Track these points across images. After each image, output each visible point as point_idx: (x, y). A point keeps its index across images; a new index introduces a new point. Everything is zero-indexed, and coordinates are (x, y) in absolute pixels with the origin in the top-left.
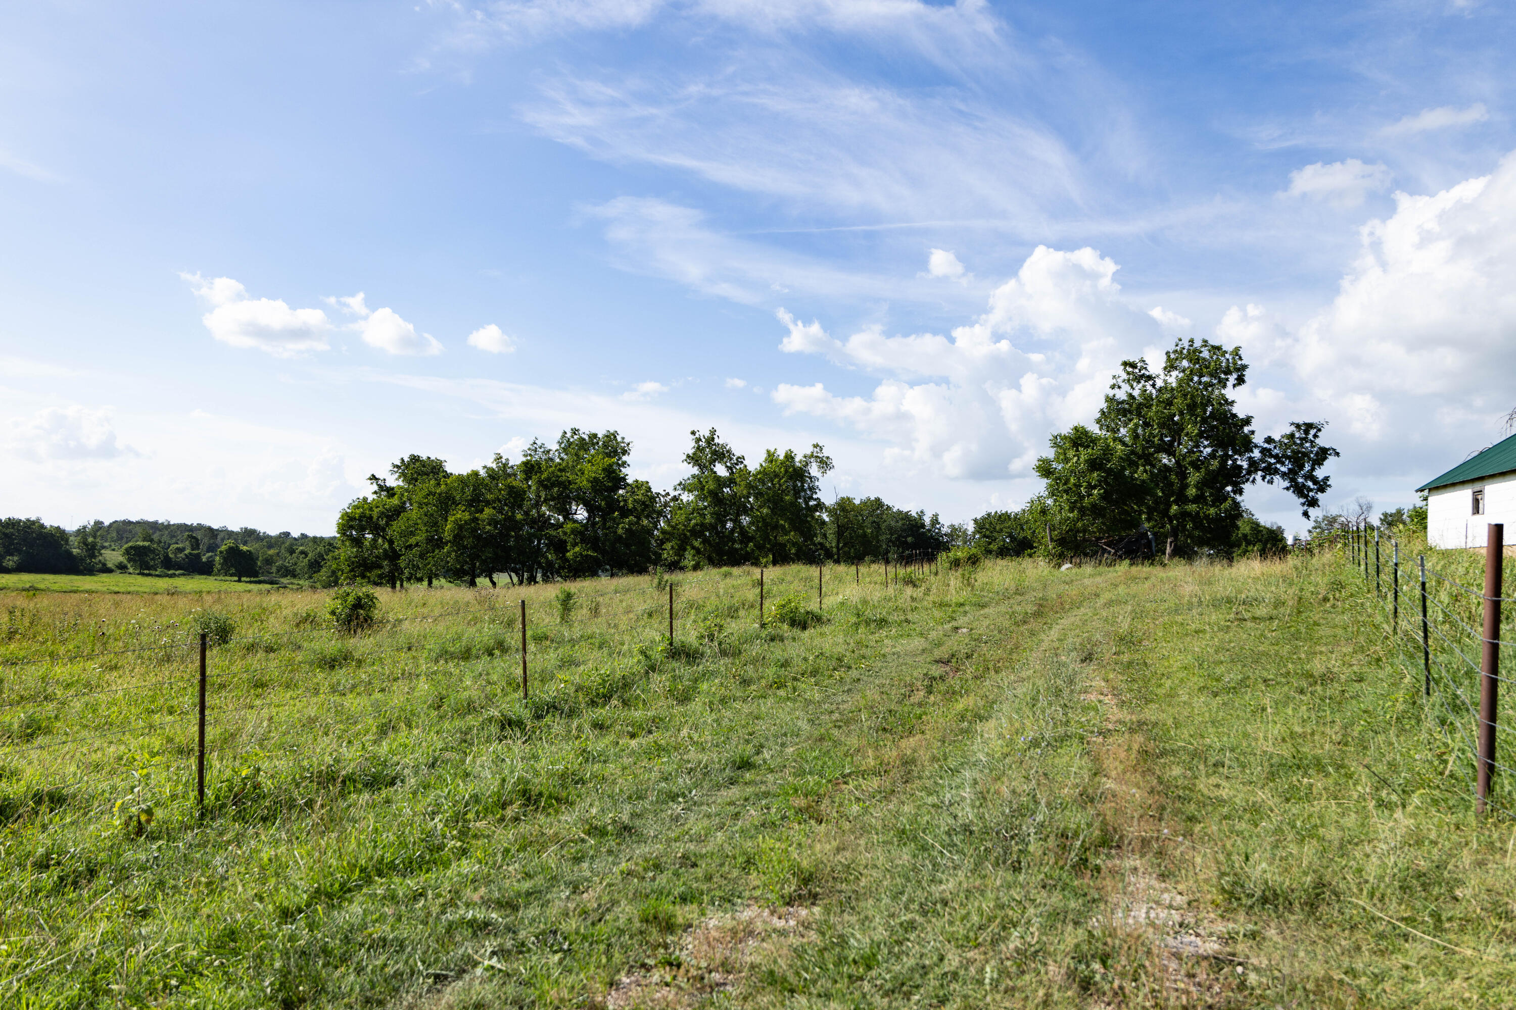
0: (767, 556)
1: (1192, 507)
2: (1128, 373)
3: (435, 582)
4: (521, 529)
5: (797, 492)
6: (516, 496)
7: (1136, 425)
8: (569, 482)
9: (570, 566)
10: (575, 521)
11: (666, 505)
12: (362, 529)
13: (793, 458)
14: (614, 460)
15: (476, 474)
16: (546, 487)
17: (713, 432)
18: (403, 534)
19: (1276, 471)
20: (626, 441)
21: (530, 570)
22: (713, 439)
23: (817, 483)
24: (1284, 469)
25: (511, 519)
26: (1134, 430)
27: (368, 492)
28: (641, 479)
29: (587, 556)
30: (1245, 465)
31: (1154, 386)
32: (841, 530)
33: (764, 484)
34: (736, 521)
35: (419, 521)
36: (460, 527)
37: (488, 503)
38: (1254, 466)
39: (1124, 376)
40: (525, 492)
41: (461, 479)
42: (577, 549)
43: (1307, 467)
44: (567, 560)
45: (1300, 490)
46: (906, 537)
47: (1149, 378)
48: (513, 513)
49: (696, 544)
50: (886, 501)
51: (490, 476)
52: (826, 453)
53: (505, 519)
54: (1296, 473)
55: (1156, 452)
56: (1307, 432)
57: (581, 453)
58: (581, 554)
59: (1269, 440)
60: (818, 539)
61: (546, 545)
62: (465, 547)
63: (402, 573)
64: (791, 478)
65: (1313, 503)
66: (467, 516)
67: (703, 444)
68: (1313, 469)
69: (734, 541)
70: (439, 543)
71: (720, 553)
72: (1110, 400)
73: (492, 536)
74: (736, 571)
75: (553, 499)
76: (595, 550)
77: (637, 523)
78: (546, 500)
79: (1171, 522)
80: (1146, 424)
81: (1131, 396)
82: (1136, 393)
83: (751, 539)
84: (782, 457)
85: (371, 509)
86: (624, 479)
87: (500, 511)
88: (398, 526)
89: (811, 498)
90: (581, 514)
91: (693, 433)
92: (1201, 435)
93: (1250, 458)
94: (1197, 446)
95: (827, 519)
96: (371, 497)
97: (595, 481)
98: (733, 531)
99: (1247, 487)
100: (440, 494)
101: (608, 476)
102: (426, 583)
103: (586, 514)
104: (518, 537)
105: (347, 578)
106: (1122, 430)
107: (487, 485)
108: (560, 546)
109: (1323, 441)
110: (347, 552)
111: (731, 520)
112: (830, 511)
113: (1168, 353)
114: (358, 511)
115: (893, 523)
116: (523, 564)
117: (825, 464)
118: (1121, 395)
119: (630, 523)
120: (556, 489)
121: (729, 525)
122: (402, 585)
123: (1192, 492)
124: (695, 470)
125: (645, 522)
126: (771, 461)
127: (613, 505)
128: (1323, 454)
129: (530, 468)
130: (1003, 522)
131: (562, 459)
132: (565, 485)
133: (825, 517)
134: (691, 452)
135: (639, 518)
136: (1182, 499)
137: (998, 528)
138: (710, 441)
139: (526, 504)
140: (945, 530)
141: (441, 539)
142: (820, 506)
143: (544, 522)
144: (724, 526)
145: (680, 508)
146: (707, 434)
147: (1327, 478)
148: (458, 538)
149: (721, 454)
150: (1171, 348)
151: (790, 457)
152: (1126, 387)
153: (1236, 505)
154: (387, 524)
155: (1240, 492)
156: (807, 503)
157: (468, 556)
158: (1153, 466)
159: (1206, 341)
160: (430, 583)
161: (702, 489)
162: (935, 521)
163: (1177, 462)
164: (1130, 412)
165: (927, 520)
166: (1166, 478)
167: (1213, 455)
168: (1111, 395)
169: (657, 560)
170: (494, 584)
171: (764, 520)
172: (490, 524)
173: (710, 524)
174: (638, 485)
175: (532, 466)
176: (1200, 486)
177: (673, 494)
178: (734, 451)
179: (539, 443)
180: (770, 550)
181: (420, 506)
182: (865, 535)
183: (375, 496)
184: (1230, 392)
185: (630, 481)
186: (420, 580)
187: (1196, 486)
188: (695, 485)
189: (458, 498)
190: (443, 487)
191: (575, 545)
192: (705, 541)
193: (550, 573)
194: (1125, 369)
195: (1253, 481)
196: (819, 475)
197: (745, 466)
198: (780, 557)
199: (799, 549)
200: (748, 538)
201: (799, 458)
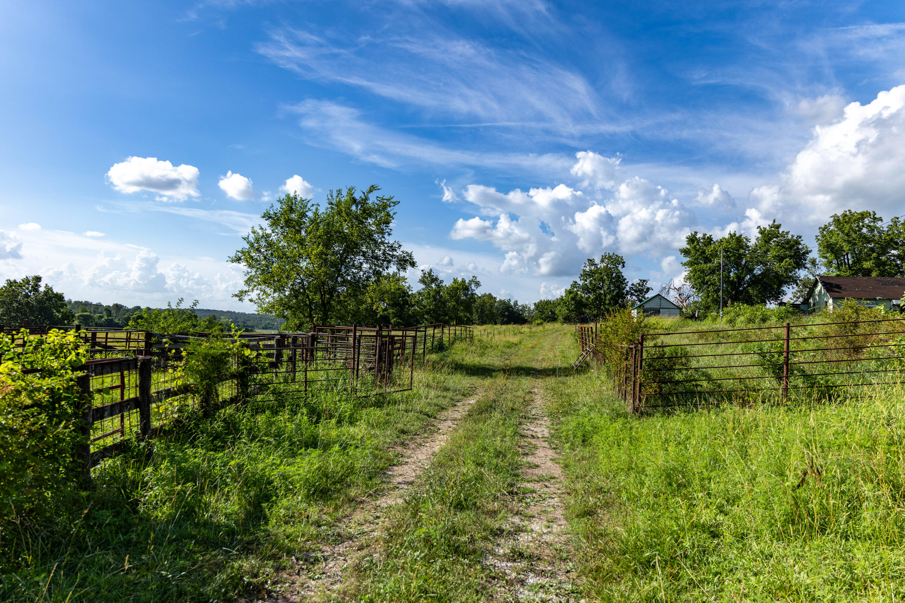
1: (607, 307)
5: (466, 295)
7: (592, 279)
17: (431, 270)
19: (634, 295)
23: (474, 291)
24: (637, 294)
31: (597, 267)
33: (451, 291)
38: (627, 293)
39: (588, 264)
47: (596, 264)
52: (478, 280)
54: (640, 296)
56: (643, 283)
59: (633, 285)
64: (463, 288)
67: (427, 275)
68: (645, 295)
69: (441, 315)
80: (595, 280)
81: (590, 270)
82: (592, 269)
84: (460, 281)
89: (472, 298)
92: (610, 283)
93: (626, 291)
106: (587, 281)
109: (648, 285)
112: (480, 298)
117: (478, 284)
118: (587, 269)
123: (607, 302)
124: (424, 286)
126: (455, 283)
128: (648, 289)
130: (547, 305)
136: (605, 304)
137: (545, 308)
149: (434, 280)
150: (603, 255)
151: (463, 281)
152: (589, 267)
156: (470, 300)
158: (596, 293)
159: (614, 253)
163: (604, 292)
164: (590, 275)
165: (513, 303)
167: (614, 290)
168: (584, 269)
171: (453, 306)
176: (611, 299)
178: (439, 279)
180: (454, 319)
184: (620, 270)
188: (424, 292)
194: (588, 262)
196: (475, 288)
197: (444, 284)
198: (460, 322)
199: (468, 318)
200: (446, 315)
201: (467, 281)
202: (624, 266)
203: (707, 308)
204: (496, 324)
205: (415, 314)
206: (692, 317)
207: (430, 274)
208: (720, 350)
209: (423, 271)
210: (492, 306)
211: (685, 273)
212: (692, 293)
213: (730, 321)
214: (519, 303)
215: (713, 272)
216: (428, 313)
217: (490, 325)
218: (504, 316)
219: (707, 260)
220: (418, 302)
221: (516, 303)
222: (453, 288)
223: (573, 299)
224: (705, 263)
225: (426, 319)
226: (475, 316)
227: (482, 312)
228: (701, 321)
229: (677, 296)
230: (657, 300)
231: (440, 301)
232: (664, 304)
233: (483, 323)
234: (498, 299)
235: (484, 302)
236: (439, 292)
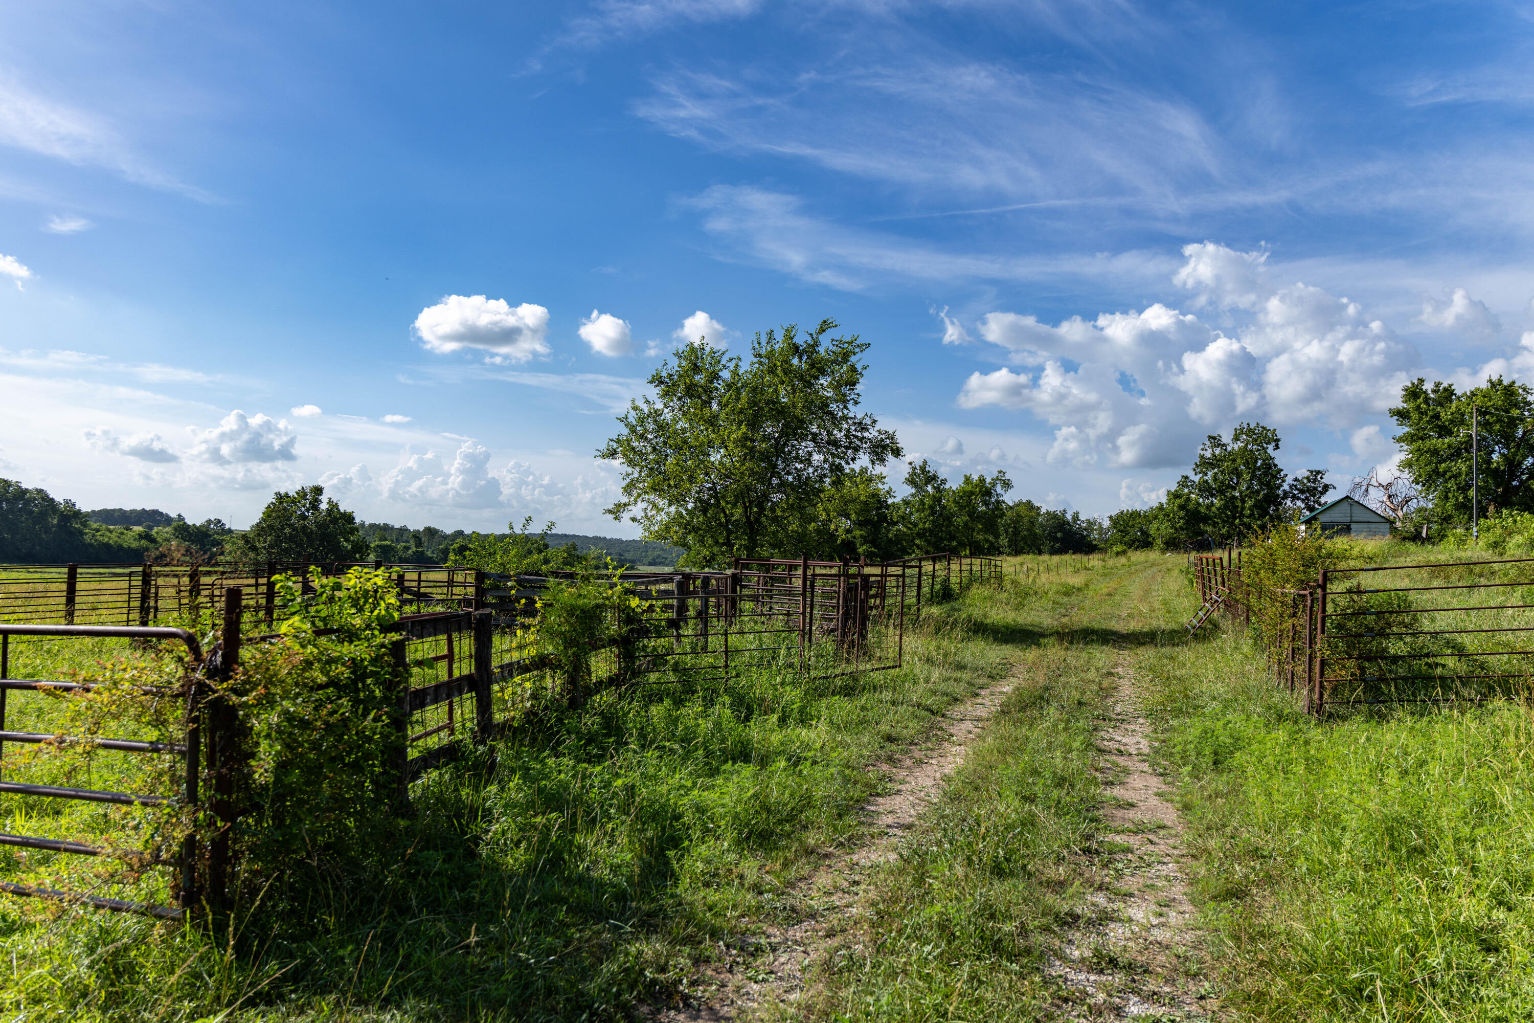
1: (1247, 520)
2: (1212, 443)
7: (1216, 472)
13: (984, 482)
17: (925, 462)
19: (1298, 498)
22: (925, 467)
23: (1001, 497)
24: (1304, 497)
26: (1214, 476)
30: (1280, 494)
31: (1226, 450)
33: (961, 497)
38: (1286, 495)
39: (1209, 444)
43: (1316, 496)
46: (1055, 533)
47: (1224, 445)
52: (1007, 478)
54: (1309, 500)
55: (1226, 489)
56: (1316, 476)
59: (1296, 479)
64: (982, 492)
67: (918, 470)
68: (1320, 497)
69: (944, 540)
72: (1201, 456)
79: (1235, 531)
80: (1222, 472)
81: (1213, 455)
82: (1216, 454)
83: (955, 538)
84: (976, 480)
89: (997, 508)
92: (1251, 479)
93: (1283, 492)
94: (1250, 485)
109: (1326, 480)
112: (1012, 509)
117: (1007, 485)
118: (1207, 454)
123: (1247, 512)
126: (968, 484)
128: (1326, 488)
130: (1134, 520)
134: (909, 475)
136: (1242, 515)
137: (1130, 524)
140: (1081, 524)
146: (921, 464)
149: (931, 479)
150: (1236, 427)
151: (982, 480)
152: (1210, 451)
156: (993, 512)
158: (1226, 496)
159: (1258, 424)
164: (1213, 464)
165: (1070, 518)
167: (1261, 490)
168: (1201, 454)
171: (966, 525)
176: (1255, 506)
178: (939, 477)
182: (1034, 534)
184: (1271, 453)
187: (1250, 508)
194: (1209, 440)
196: (1002, 492)
197: (947, 486)
198: (977, 551)
199: (991, 544)
200: (953, 538)
201: (988, 480)
202: (1277, 447)
203: (1446, 519)
204: (1040, 553)
205: (899, 537)
206: (1416, 537)
207: (923, 469)
208: (1476, 598)
209: (910, 464)
210: (1032, 523)
211: (1401, 455)
212: (1413, 493)
213: (1495, 545)
214: (1083, 517)
215: (1456, 453)
216: (920, 535)
217: (1031, 556)
218: (1055, 539)
219: (1444, 431)
220: (903, 517)
221: (1076, 517)
222: (965, 492)
223: (1182, 507)
224: (1440, 436)
225: (918, 547)
226: (1003, 541)
227: (1016, 532)
228: (1433, 544)
229: (1385, 499)
230: (1345, 506)
231: (941, 515)
232: (1359, 514)
233: (1017, 552)
234: (1043, 511)
235: (1019, 516)
236: (939, 500)
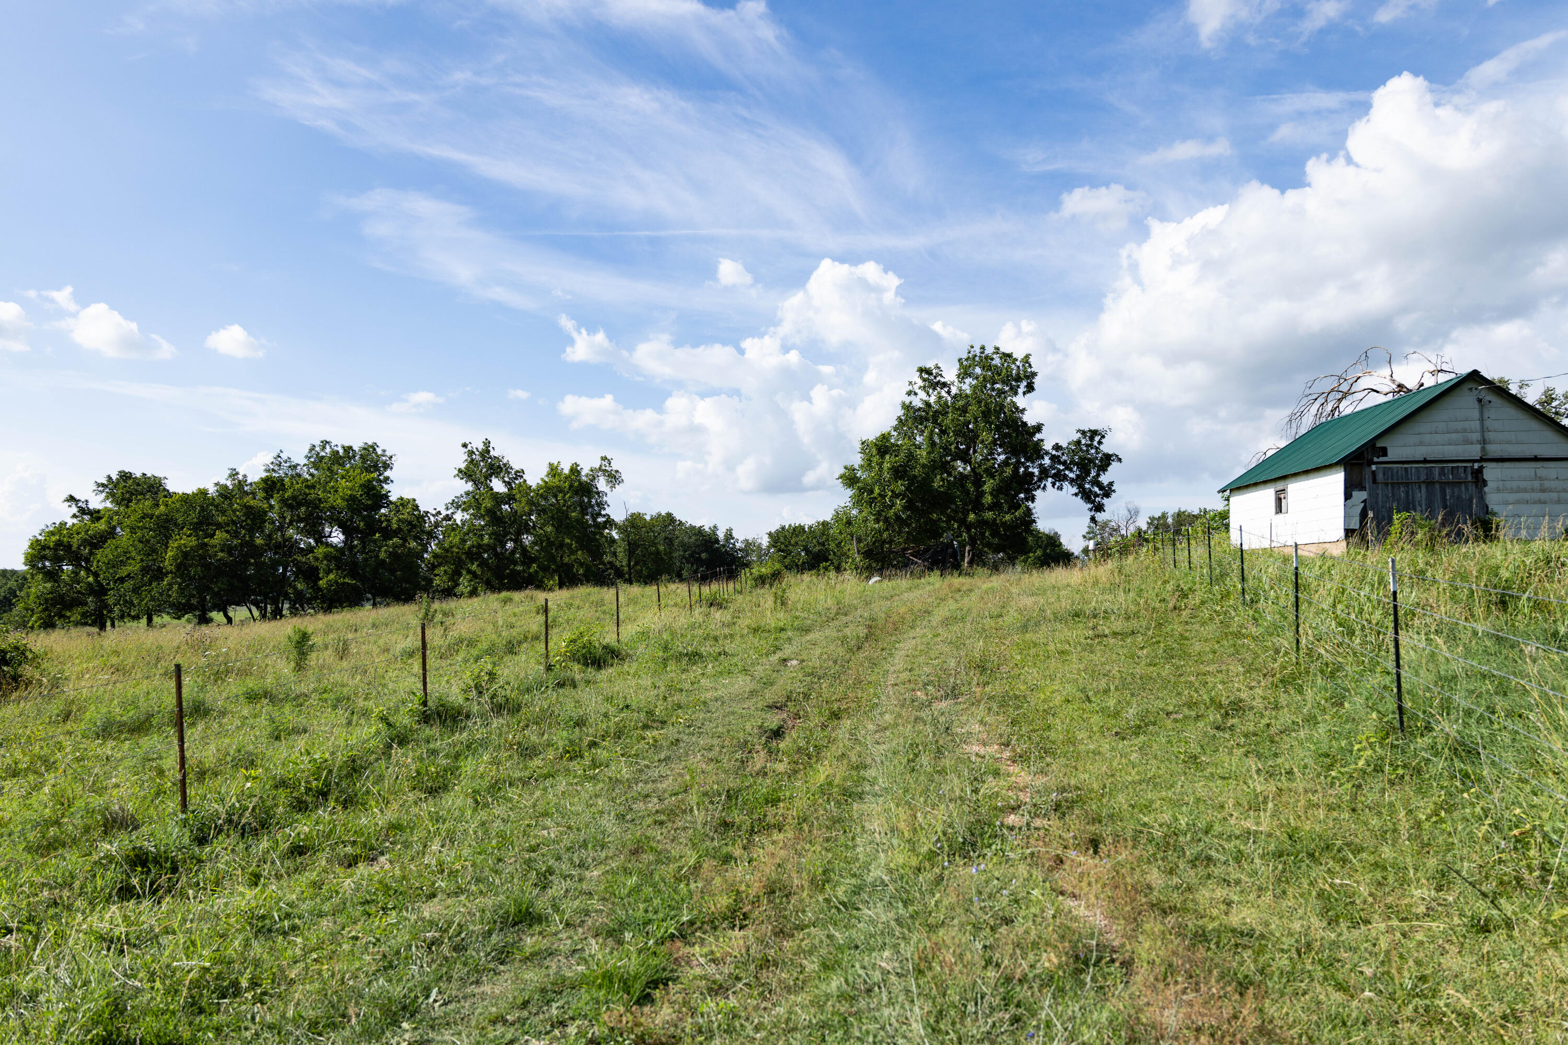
0: (552, 577)
1: (989, 515)
2: (924, 380)
3: (156, 619)
4: (262, 555)
5: (584, 509)
6: (256, 518)
7: (932, 432)
8: (320, 500)
9: (323, 596)
10: (328, 545)
11: (437, 525)
12: (57, 560)
13: (579, 472)
14: (375, 475)
15: (203, 493)
16: (291, 507)
17: (487, 443)
18: (114, 564)
19: (1065, 478)
20: (388, 453)
21: (275, 602)
22: (488, 452)
23: (605, 499)
24: (1072, 475)
25: (251, 544)
26: (931, 438)
27: (66, 515)
28: (407, 495)
29: (343, 584)
30: (1036, 471)
31: (949, 392)
32: (632, 547)
33: (546, 499)
34: (517, 541)
35: (131, 549)
36: (185, 554)
37: (219, 526)
38: (1044, 473)
39: (920, 383)
40: (265, 513)
41: (186, 499)
42: (332, 576)
43: (1093, 474)
44: (320, 589)
45: (1087, 496)
46: (699, 554)
47: (944, 385)
48: (252, 537)
49: (474, 567)
50: (678, 516)
51: (221, 495)
52: (615, 466)
53: (241, 544)
54: (1084, 479)
55: (952, 460)
56: (1092, 439)
57: (335, 468)
58: (336, 582)
59: (1057, 447)
60: (607, 558)
61: (294, 573)
62: (191, 579)
63: (111, 611)
64: (576, 493)
65: (1099, 508)
66: (193, 542)
67: (477, 457)
68: (1098, 475)
69: (515, 563)
70: (159, 574)
71: (500, 576)
72: (907, 407)
73: (225, 564)
74: (517, 596)
75: (300, 520)
76: (353, 577)
77: (403, 545)
78: (291, 523)
79: (969, 531)
80: (943, 432)
81: (928, 404)
82: (932, 399)
83: (533, 560)
84: (566, 471)
85: (71, 536)
86: (386, 496)
87: (236, 535)
88: (103, 555)
89: (599, 514)
90: (337, 537)
91: (465, 446)
92: (994, 442)
93: (1041, 465)
94: (991, 454)
95: (616, 537)
96: (70, 522)
97: (352, 499)
98: (513, 552)
99: (1038, 493)
100: (158, 517)
101: (368, 494)
102: (144, 621)
103: (342, 537)
104: (259, 566)
105: (40, 618)
106: (918, 438)
107: (217, 506)
108: (311, 574)
109: (1106, 448)
110: (39, 587)
111: (511, 540)
112: (621, 528)
113: (960, 360)
114: (54, 539)
115: (686, 539)
116: (266, 596)
117: (614, 478)
118: (917, 402)
119: (395, 546)
120: (303, 509)
121: (510, 545)
122: (113, 625)
123: (988, 499)
124: (469, 486)
125: (413, 544)
126: (554, 476)
127: (373, 526)
128: (1108, 460)
129: (271, 485)
130: (797, 536)
131: (312, 475)
132: (315, 505)
133: (615, 534)
134: (463, 466)
135: (404, 540)
136: (978, 506)
137: (793, 542)
138: (485, 452)
139: (268, 527)
140: (738, 545)
141: (160, 569)
142: (610, 523)
143: (289, 547)
144: (503, 546)
145: (453, 529)
146: (481, 447)
147: (1111, 484)
148: (181, 568)
149: (497, 468)
150: (965, 356)
151: (575, 470)
152: (922, 395)
153: (1029, 512)
154: (91, 553)
155: (1033, 499)
156: (594, 520)
157: (196, 588)
158: (950, 474)
159: (997, 349)
160: (150, 620)
161: (479, 508)
162: (729, 535)
163: (973, 470)
164: (927, 420)
165: (721, 535)
166: (963, 486)
167: (1006, 463)
168: (907, 402)
169: (427, 586)
170: (230, 620)
171: (548, 539)
172: (222, 551)
173: (488, 545)
174: (403, 503)
175: (273, 482)
176: (995, 493)
177: (444, 513)
178: (512, 465)
179: (284, 456)
180: (555, 571)
181: (133, 530)
182: (658, 552)
183: (75, 521)
184: (1020, 401)
185: (393, 498)
186: (137, 618)
187: (991, 494)
188: (471, 503)
189: (180, 521)
190: (162, 508)
191: (328, 572)
192: (483, 564)
193: (300, 604)
194: (921, 377)
195: (1044, 488)
196: (606, 492)
197: (525, 481)
198: (567, 579)
199: (592, 568)
200: (530, 560)
201: (585, 471)
202: (1030, 388)
214: (737, 535)
218: (699, 561)
222: (552, 490)
